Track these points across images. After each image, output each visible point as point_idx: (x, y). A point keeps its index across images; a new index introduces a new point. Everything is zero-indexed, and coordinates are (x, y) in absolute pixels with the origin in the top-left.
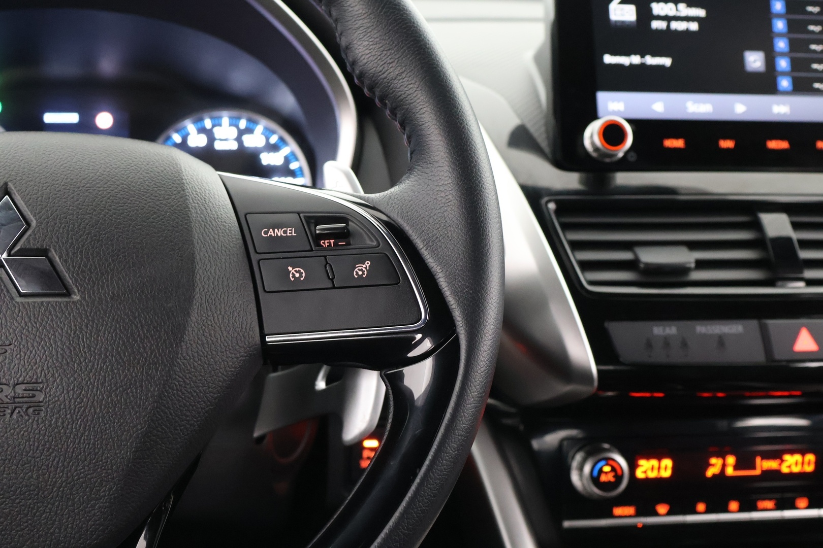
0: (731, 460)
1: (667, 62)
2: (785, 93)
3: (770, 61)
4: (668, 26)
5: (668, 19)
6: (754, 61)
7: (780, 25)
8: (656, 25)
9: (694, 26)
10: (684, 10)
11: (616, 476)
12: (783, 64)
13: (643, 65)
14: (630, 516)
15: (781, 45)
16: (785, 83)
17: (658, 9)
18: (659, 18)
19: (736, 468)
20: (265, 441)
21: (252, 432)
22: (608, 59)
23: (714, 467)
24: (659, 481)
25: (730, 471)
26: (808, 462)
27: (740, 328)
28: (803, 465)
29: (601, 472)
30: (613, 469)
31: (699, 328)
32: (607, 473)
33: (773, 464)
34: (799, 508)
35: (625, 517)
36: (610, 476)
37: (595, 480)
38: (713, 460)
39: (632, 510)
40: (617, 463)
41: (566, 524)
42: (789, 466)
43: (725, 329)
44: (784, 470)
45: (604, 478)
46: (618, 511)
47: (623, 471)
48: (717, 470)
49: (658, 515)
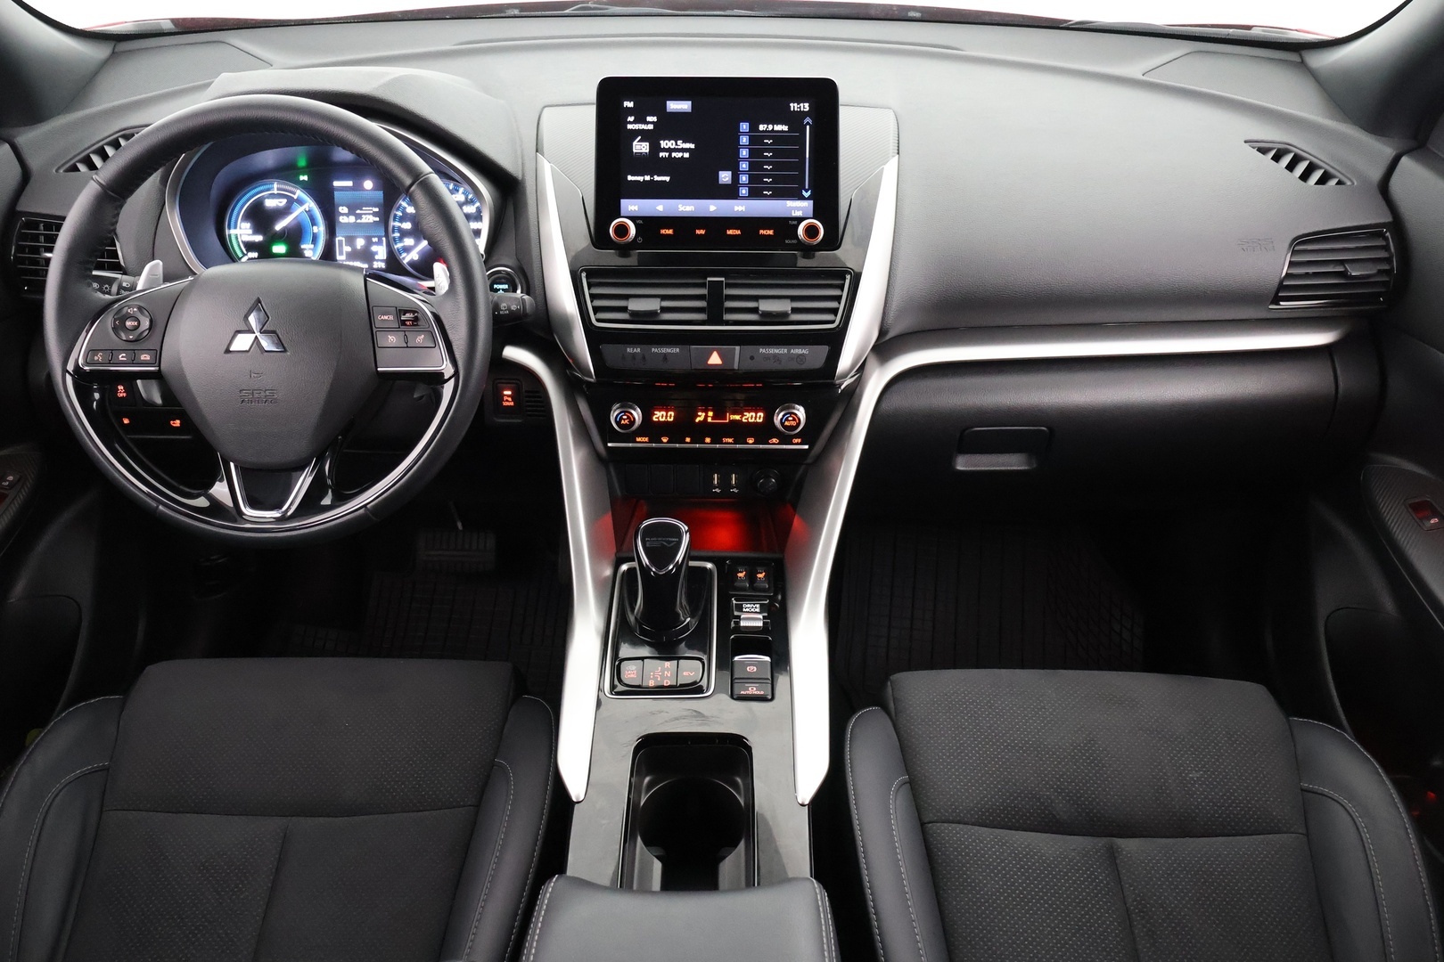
0: (711, 414)
1: (667, 179)
2: (744, 198)
3: (735, 177)
4: (670, 155)
5: (670, 150)
6: (725, 177)
7: (744, 153)
8: (662, 154)
9: (687, 155)
10: (681, 144)
11: (630, 421)
12: (744, 179)
13: (652, 181)
14: (646, 442)
15: (744, 166)
16: (744, 191)
17: (664, 144)
18: (665, 150)
19: (713, 418)
20: (424, 399)
21: (413, 395)
22: (630, 178)
23: (701, 417)
24: (666, 423)
25: (709, 420)
26: (759, 417)
27: (678, 350)
28: (756, 418)
29: (621, 418)
30: (628, 418)
31: (653, 349)
32: (624, 420)
33: (737, 417)
34: (748, 444)
35: (643, 442)
36: (626, 421)
37: (618, 423)
38: (700, 414)
39: (647, 439)
40: (631, 414)
41: (609, 445)
42: (747, 419)
43: (669, 350)
44: (744, 420)
45: (623, 422)
46: (639, 439)
47: (634, 419)
48: (701, 419)
49: (662, 442)
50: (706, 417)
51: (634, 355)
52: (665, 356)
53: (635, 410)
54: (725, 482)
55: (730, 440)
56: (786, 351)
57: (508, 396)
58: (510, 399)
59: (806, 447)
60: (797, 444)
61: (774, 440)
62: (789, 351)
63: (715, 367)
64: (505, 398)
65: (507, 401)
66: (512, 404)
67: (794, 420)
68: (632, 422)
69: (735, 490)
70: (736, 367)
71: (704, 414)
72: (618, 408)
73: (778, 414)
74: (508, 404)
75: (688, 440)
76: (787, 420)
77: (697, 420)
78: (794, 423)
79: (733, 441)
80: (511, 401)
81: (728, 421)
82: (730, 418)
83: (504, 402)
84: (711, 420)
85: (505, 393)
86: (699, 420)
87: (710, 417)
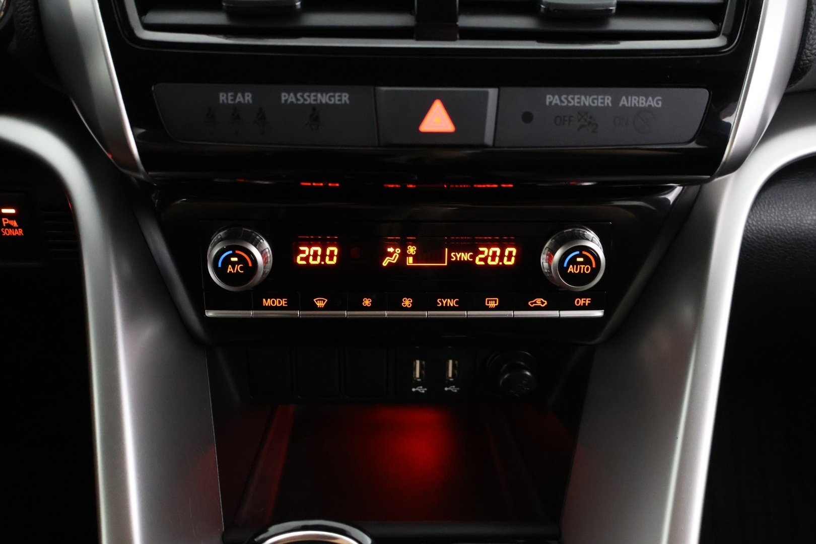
0: (412, 249)
11: (246, 265)
14: (281, 308)
19: (416, 258)
23: (393, 255)
24: (324, 268)
26: (510, 256)
27: (345, 98)
28: (501, 259)
29: (227, 261)
30: (242, 260)
31: (284, 96)
32: (234, 264)
33: (466, 257)
34: (488, 309)
35: (276, 308)
36: (238, 266)
37: (220, 272)
38: (391, 250)
39: (283, 302)
40: (250, 253)
41: (210, 314)
42: (485, 260)
43: (324, 98)
44: (478, 262)
45: (230, 269)
46: (268, 302)
47: (254, 260)
48: (394, 259)
49: (316, 308)
50: (404, 255)
51: (236, 111)
52: (315, 112)
53: (257, 244)
54: (434, 375)
55: (452, 303)
56: (608, 100)
57: (10, 217)
58: (15, 224)
59: (599, 313)
60: (583, 308)
61: (539, 301)
62: (616, 101)
63: (437, 139)
64: (5, 222)
65: (9, 226)
66: (20, 232)
67: (587, 261)
68: (251, 267)
69: (453, 389)
70: (488, 139)
71: (398, 251)
72: (219, 241)
73: (553, 252)
74: (11, 232)
75: (407, 302)
76: (573, 262)
77: (385, 263)
78: (586, 269)
79: (457, 303)
80: (17, 228)
81: (446, 264)
82: (450, 257)
83: (5, 228)
84: (414, 262)
85: (4, 211)
86: (389, 263)
87: (411, 255)
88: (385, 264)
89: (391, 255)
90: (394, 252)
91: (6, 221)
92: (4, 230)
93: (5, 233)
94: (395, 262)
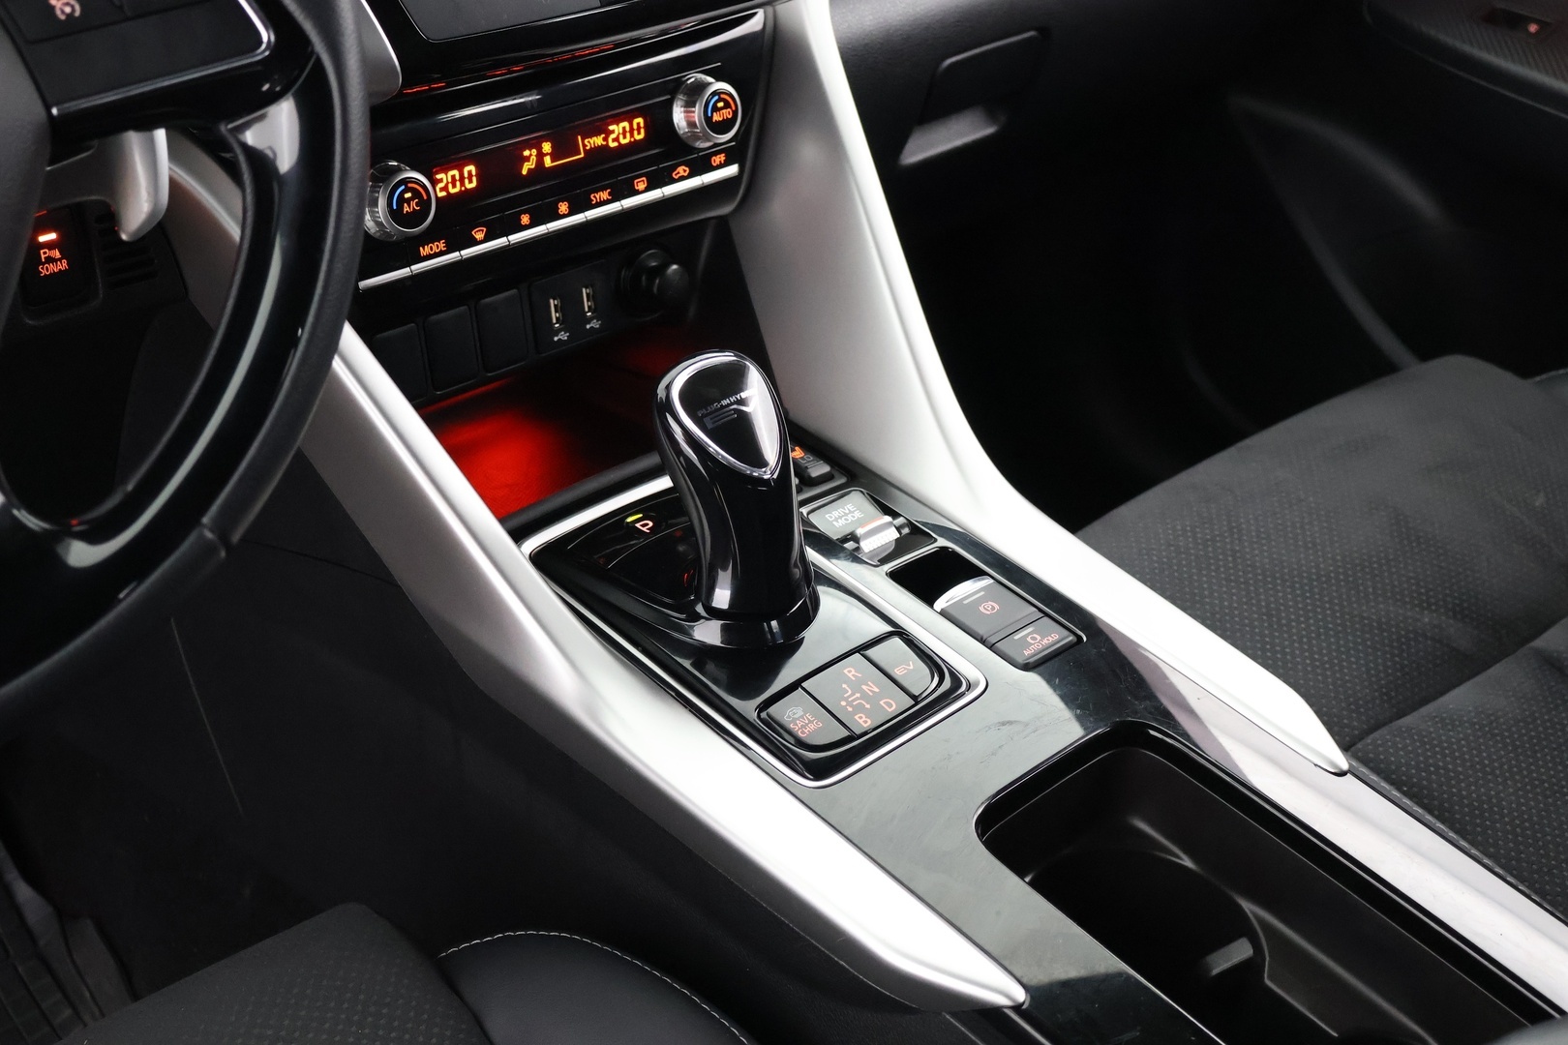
0: (547, 147)
11: (421, 202)
19: (554, 157)
23: (530, 160)
25: (548, 162)
26: (639, 127)
28: (632, 134)
29: (401, 200)
30: (416, 194)
32: (408, 201)
33: (598, 141)
34: (638, 193)
36: (413, 204)
37: (396, 215)
38: (526, 153)
39: (442, 245)
40: (419, 184)
41: (364, 284)
42: (617, 139)
44: (613, 145)
45: (406, 209)
46: (426, 250)
47: (429, 194)
48: (532, 164)
50: (541, 155)
55: (604, 195)
57: (50, 245)
58: (57, 254)
59: (734, 169)
60: (720, 167)
61: (681, 170)
64: (43, 254)
65: (50, 260)
66: (63, 265)
68: (425, 204)
69: (595, 324)
71: (534, 152)
74: (53, 268)
76: (715, 109)
77: (525, 170)
78: (727, 114)
79: (610, 194)
80: (60, 260)
81: (582, 155)
82: (584, 146)
83: (43, 264)
84: (552, 162)
85: (42, 239)
86: (529, 169)
87: (547, 154)
88: (524, 172)
89: (527, 159)
90: (531, 155)
91: (45, 253)
92: (42, 268)
93: (44, 272)
94: (533, 167)
